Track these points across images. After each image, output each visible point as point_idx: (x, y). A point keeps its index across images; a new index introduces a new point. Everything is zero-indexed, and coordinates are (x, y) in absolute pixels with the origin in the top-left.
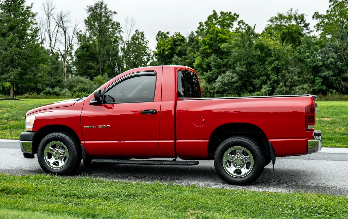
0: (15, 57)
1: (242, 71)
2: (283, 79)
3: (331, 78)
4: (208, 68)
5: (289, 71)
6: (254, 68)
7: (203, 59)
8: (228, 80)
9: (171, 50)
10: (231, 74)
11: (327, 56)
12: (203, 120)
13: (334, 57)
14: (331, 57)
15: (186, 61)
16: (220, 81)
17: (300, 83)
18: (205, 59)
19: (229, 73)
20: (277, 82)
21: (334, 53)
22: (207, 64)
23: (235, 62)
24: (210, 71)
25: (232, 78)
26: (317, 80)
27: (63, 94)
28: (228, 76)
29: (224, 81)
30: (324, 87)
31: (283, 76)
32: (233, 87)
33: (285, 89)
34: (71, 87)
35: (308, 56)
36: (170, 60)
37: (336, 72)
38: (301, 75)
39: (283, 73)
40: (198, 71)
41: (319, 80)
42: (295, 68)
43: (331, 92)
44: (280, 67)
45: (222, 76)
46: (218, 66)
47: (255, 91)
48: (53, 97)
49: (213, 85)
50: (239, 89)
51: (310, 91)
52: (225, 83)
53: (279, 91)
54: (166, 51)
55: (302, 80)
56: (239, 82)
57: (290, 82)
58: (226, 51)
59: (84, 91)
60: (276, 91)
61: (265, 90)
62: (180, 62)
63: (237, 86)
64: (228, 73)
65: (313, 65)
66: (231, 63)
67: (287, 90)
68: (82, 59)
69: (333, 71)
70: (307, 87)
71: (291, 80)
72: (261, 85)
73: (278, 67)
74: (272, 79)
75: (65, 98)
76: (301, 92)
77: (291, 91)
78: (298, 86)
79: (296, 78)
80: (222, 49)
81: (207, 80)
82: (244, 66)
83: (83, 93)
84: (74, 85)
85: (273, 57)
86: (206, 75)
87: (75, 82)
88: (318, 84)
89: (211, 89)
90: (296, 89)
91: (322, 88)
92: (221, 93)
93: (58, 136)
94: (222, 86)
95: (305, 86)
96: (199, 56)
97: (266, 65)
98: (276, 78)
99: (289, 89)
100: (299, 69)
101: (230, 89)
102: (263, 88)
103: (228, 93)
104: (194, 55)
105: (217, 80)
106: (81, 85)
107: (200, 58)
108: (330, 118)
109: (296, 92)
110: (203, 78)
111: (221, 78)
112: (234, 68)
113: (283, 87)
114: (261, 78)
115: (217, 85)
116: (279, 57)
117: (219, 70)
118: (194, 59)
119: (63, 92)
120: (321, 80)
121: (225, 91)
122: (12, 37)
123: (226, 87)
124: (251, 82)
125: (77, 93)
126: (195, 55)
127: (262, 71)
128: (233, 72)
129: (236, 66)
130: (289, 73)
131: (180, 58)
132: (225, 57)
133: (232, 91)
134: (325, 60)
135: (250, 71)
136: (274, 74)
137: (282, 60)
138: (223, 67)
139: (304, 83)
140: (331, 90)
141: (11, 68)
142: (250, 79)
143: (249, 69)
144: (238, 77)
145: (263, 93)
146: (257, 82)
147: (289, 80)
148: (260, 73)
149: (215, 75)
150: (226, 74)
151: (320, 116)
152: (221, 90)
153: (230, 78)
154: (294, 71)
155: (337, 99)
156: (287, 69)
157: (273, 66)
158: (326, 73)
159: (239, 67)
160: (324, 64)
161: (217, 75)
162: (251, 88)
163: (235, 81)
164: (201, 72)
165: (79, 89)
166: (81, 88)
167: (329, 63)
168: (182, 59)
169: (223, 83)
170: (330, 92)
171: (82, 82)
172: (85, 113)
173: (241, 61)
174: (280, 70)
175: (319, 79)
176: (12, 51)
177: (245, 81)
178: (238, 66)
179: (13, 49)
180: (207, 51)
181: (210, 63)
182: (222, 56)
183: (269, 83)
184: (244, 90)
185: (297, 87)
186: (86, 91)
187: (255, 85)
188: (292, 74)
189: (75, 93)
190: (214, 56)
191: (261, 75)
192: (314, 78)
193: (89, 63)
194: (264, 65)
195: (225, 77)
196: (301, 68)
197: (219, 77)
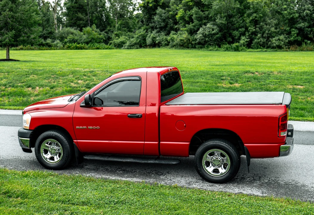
0: (9, 20)
1: (222, 23)
2: (261, 31)
3: (306, 29)
4: (190, 20)
5: (267, 23)
6: (234, 21)
7: (185, 12)
8: (209, 32)
9: (155, 2)
10: (211, 26)
11: (303, 8)
12: (185, 125)
13: (310, 9)
14: (307, 9)
15: (169, 13)
16: (202, 33)
17: (277, 34)
18: (187, 11)
19: (210, 25)
20: (255, 33)
21: (310, 5)
22: (189, 16)
23: (216, 14)
24: (192, 24)
25: (213, 30)
26: (293, 31)
27: (55, 45)
28: (209, 28)
29: (205, 33)
30: (299, 38)
31: (261, 28)
32: (213, 38)
33: (262, 40)
34: (62, 39)
35: (285, 8)
36: (154, 12)
37: (311, 23)
38: (278, 27)
39: (261, 25)
40: (181, 23)
41: (294, 32)
42: (272, 20)
43: (306, 43)
44: (258, 19)
45: (203, 28)
46: (200, 19)
47: (234, 42)
48: (46, 48)
49: (195, 37)
50: (220, 41)
51: (286, 42)
52: (206, 34)
53: (256, 42)
54: (150, 4)
55: (279, 32)
56: (219, 33)
57: (268, 34)
58: (207, 4)
59: (74, 42)
60: (254, 42)
61: (244, 41)
62: (163, 14)
63: (217, 37)
64: (208, 25)
65: (290, 17)
66: (212, 15)
67: (264, 41)
68: (71, 11)
69: (308, 23)
70: (283, 38)
71: (269, 32)
72: (240, 36)
73: (256, 19)
74: (251, 31)
75: (57, 49)
76: (277, 43)
77: (268, 42)
78: (274, 37)
79: (273, 29)
80: (203, 2)
81: (189, 31)
82: (224, 18)
83: (73, 44)
84: (65, 36)
85: (251, 10)
86: (188, 27)
87: (66, 33)
88: (293, 35)
89: (193, 40)
90: (273, 40)
91: (297, 39)
92: (202, 45)
93: (52, 135)
94: (203, 38)
95: (282, 37)
96: (181, 8)
97: (245, 17)
98: (254, 30)
99: (267, 41)
100: (275, 21)
101: (211, 40)
102: (242, 40)
103: (208, 44)
104: (176, 7)
105: (198, 32)
106: (71, 36)
107: (182, 11)
108: (303, 86)
109: (273, 43)
110: (186, 30)
111: (203, 30)
112: (215, 20)
113: (261, 38)
114: (240, 30)
115: (199, 37)
116: (257, 9)
117: (201, 22)
118: (177, 11)
119: (55, 43)
120: (297, 31)
121: (206, 42)
122: (5, 2)
123: (207, 39)
124: (231, 33)
125: (68, 44)
126: (178, 8)
127: (241, 23)
128: (214, 24)
129: (216, 18)
130: (266, 25)
131: (164, 11)
132: (206, 9)
133: (213, 42)
134: (302, 11)
135: (230, 23)
136: (252, 26)
137: (260, 13)
138: (205, 19)
139: (280, 35)
140: (306, 41)
141: (5, 31)
142: (229, 31)
143: (229, 22)
144: (218, 28)
145: (242, 44)
146: (236, 33)
147: (267, 32)
148: (239, 25)
149: (196, 27)
150: (207, 26)
151: (294, 83)
152: (202, 42)
153: (211, 30)
154: (271, 23)
155: (311, 50)
156: (264, 21)
157: (251, 18)
158: (302, 25)
159: (220, 19)
160: (300, 16)
161: (198, 27)
162: (230, 39)
163: (215, 33)
164: (183, 24)
165: (70, 40)
166: (71, 40)
167: (305, 15)
168: (165, 11)
169: (204, 35)
170: (304, 43)
171: (72, 33)
172: (77, 114)
173: (221, 14)
174: (258, 22)
175: (295, 30)
176: (6, 15)
177: (225, 32)
178: (218, 19)
179: (6, 13)
180: (189, 4)
181: (192, 15)
182: (204, 8)
183: (247, 34)
184: (224, 41)
185: (274, 39)
186: (76, 42)
187: (234, 36)
188: (269, 25)
189: (66, 44)
190: (196, 9)
191: (240, 26)
192: (290, 29)
193: (78, 14)
194: (243, 17)
195: (206, 29)
196: (278, 20)
197: (200, 29)
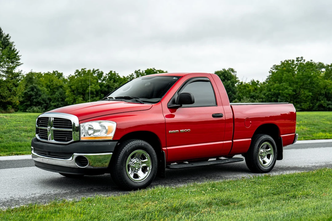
12: (250, 122)
93: (141, 144)
